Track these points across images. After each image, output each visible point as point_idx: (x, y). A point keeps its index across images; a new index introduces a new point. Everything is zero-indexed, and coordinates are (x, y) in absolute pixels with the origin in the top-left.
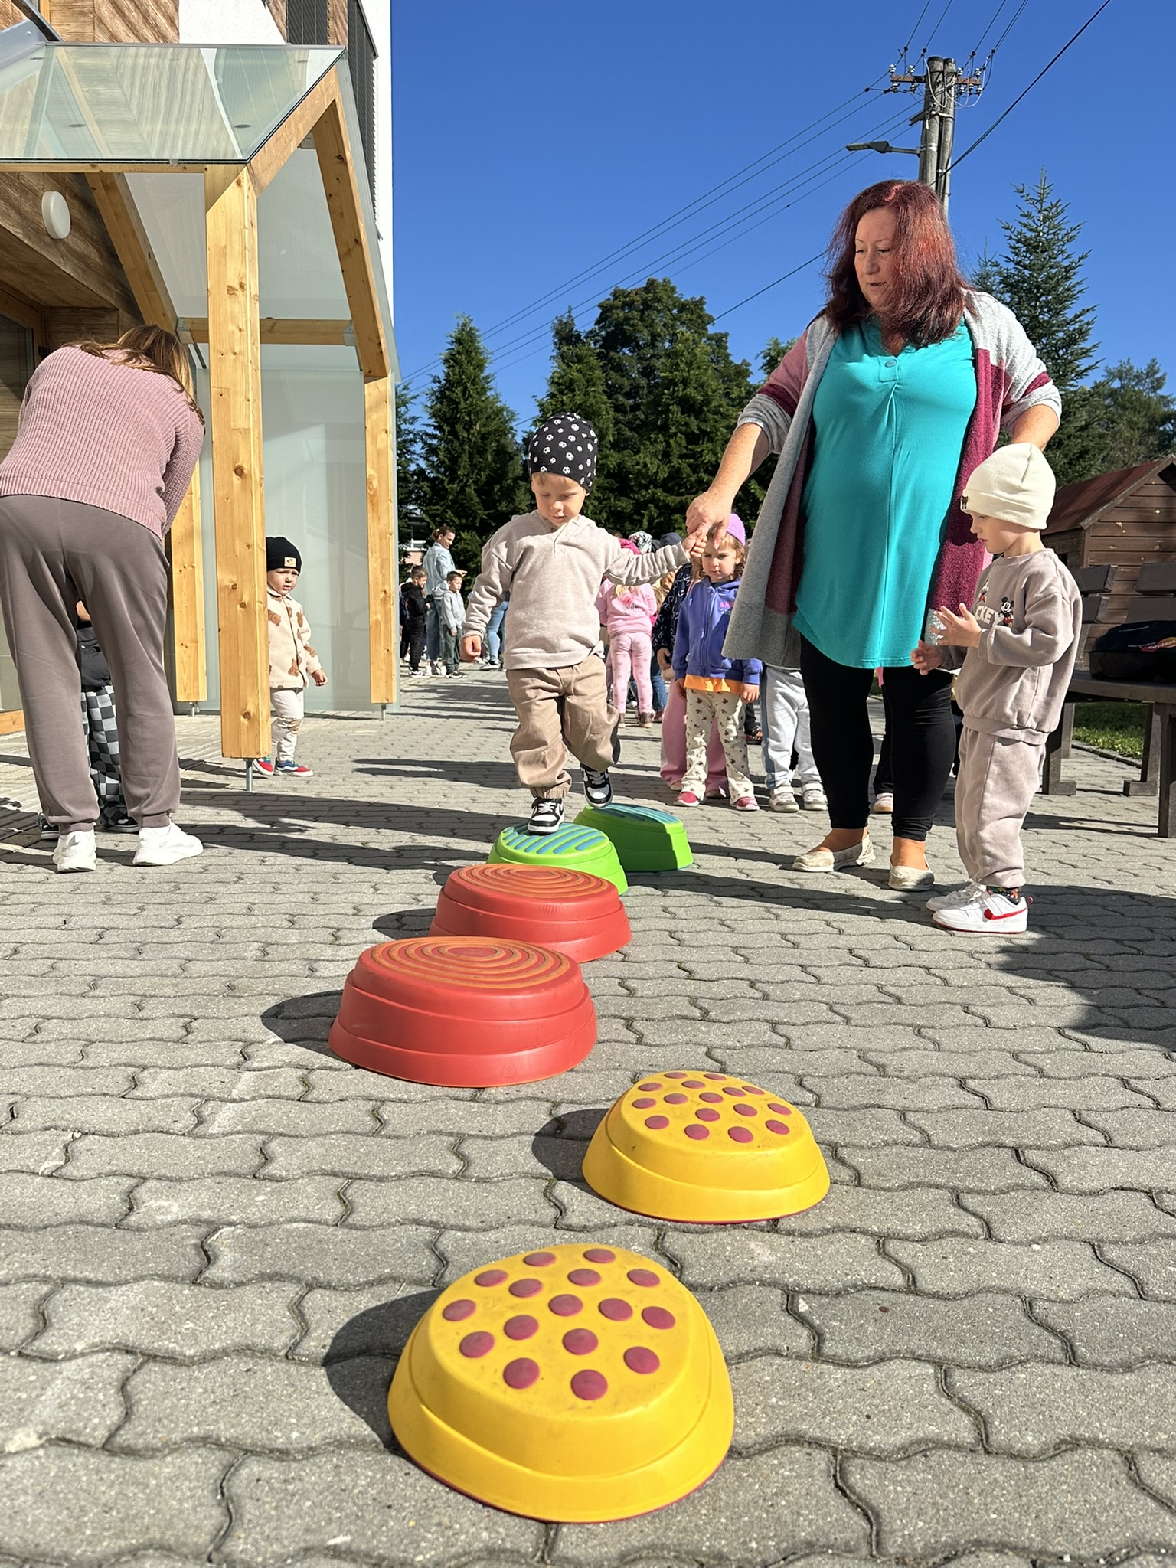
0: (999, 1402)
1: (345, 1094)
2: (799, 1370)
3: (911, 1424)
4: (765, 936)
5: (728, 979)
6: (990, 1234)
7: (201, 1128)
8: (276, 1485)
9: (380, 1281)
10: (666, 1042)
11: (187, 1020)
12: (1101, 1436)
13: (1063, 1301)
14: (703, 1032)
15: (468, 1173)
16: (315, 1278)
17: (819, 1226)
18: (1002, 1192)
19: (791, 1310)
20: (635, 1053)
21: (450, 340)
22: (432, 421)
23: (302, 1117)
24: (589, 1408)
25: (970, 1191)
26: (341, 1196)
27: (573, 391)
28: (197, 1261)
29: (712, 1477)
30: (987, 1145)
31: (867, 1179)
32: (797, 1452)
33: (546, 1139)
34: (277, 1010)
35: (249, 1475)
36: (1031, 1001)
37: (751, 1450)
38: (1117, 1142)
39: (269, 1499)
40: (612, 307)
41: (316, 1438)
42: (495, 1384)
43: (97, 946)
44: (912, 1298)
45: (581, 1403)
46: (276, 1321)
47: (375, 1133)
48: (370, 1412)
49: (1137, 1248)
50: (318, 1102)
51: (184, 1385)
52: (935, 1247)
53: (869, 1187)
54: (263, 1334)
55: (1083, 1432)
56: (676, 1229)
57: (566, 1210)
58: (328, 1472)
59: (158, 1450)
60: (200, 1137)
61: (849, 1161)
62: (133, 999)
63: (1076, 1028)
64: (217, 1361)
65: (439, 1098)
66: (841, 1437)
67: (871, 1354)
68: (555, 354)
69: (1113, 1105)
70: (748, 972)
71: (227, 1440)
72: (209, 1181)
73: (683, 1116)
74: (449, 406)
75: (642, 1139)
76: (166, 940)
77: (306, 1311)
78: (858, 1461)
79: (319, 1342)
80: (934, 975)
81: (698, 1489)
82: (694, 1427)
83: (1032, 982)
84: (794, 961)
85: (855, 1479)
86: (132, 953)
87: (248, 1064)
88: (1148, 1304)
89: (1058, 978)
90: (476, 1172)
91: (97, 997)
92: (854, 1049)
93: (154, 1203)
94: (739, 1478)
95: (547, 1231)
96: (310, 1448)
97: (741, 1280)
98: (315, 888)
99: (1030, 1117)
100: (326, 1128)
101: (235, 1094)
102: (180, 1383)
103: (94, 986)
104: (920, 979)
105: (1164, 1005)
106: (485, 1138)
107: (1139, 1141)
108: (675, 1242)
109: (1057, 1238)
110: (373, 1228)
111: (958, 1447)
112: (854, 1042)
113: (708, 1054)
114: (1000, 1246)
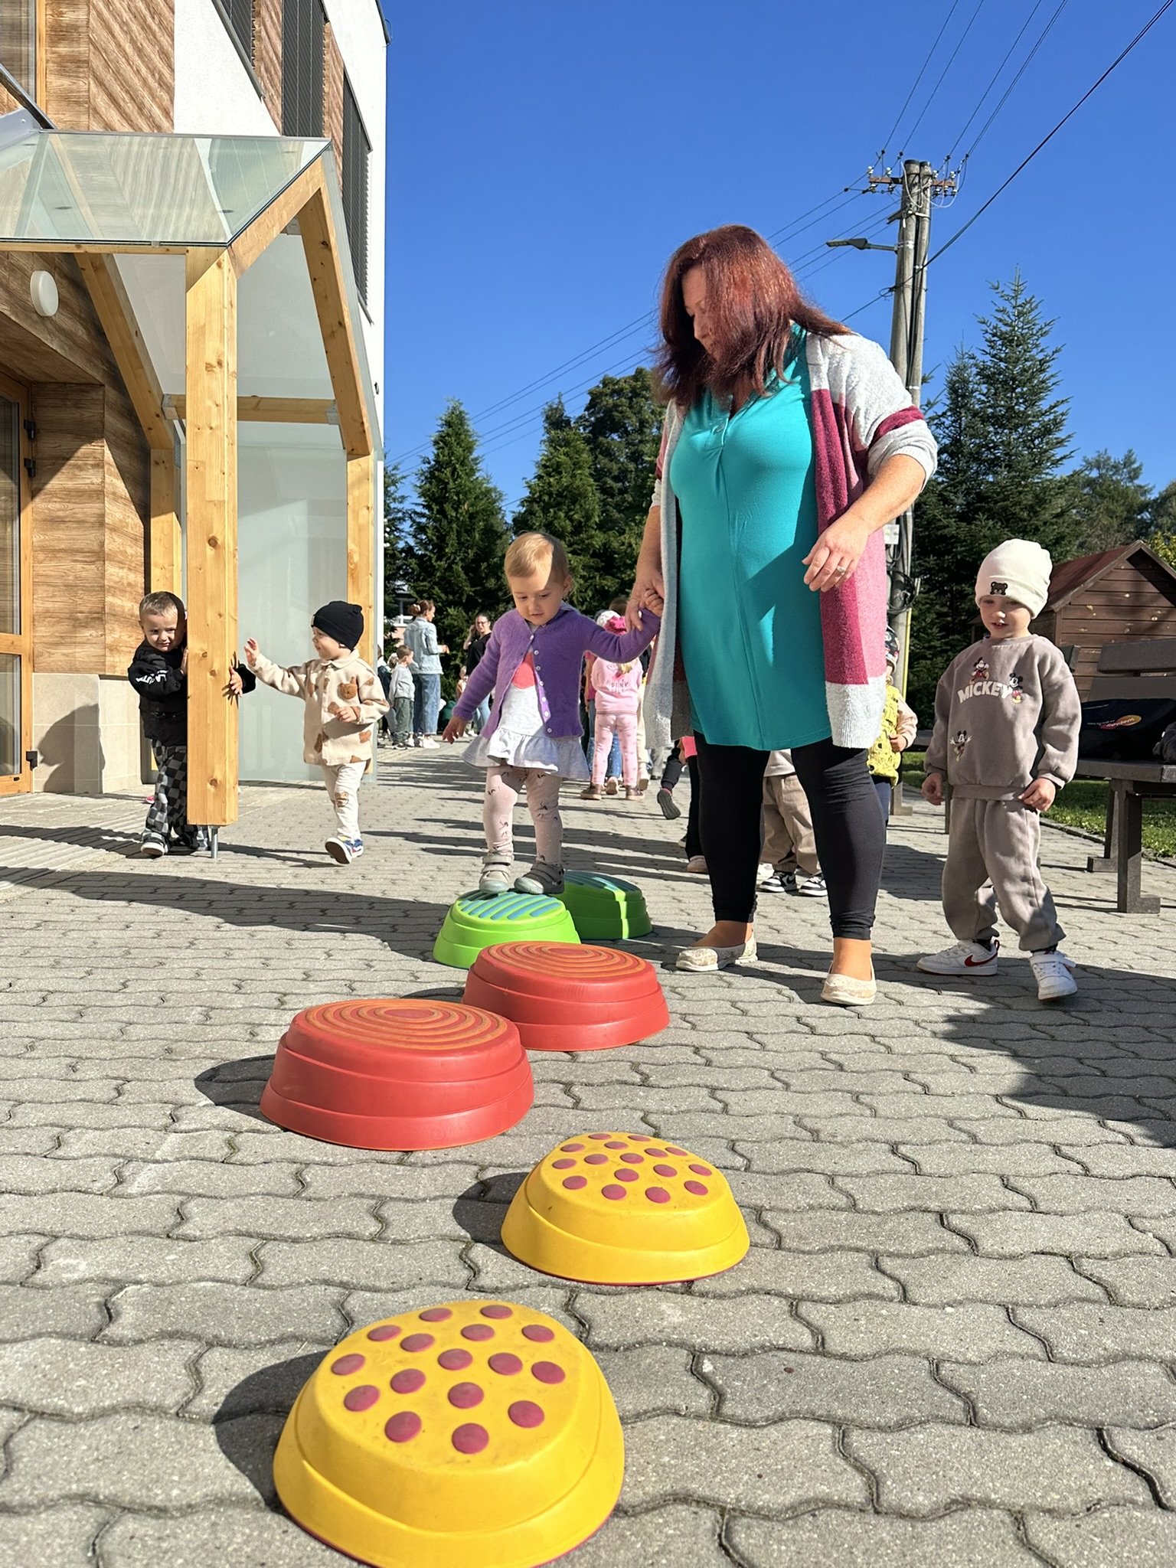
0: (893, 1462)
1: (268, 1157)
2: (696, 1430)
3: (803, 1483)
4: (715, 1004)
5: (672, 1045)
6: (905, 1297)
7: (120, 1187)
8: (150, 1542)
9: (282, 1340)
10: (603, 1107)
11: (121, 1082)
12: (993, 1496)
13: (971, 1363)
14: (641, 1097)
15: (384, 1235)
16: (216, 1337)
17: (734, 1288)
18: (923, 1256)
19: (695, 1371)
20: (570, 1117)
21: (440, 422)
22: (421, 500)
23: (223, 1178)
24: (468, 1461)
25: (890, 1255)
26: (253, 1257)
27: (560, 473)
28: (97, 1318)
29: (593, 1535)
30: (913, 1209)
31: (787, 1243)
32: (683, 1511)
33: (469, 1202)
34: (213, 1073)
35: (123, 1533)
36: (972, 1069)
37: (638, 1509)
38: (1043, 1207)
39: (140, 1557)
40: (602, 394)
41: (197, 1496)
42: (377, 1438)
43: (39, 1009)
44: (818, 1359)
45: (461, 1457)
46: (171, 1379)
47: (296, 1195)
48: (256, 1469)
49: (1051, 1311)
50: (242, 1164)
51: (68, 1442)
52: (848, 1308)
53: (789, 1250)
54: (156, 1391)
55: (976, 1492)
56: (589, 1291)
57: (479, 1271)
58: (205, 1529)
59: (33, 1507)
60: (118, 1196)
61: (772, 1225)
62: (69, 1061)
63: (1017, 1095)
64: (105, 1418)
65: (366, 1161)
66: (729, 1496)
67: (771, 1414)
68: (545, 438)
69: (1042, 1170)
70: (694, 1038)
71: (106, 1497)
72: (122, 1240)
73: (602, 1176)
74: (437, 486)
75: (558, 1199)
76: (110, 1003)
77: (202, 1370)
78: (745, 1521)
79: (211, 1400)
80: (879, 1043)
81: (578, 1548)
82: (577, 1483)
83: (975, 1051)
84: (741, 1028)
85: (740, 1538)
86: (73, 1016)
87: (177, 1126)
88: (1056, 1366)
89: (1002, 1048)
90: (392, 1234)
91: (33, 1059)
92: (791, 1114)
93: (62, 1262)
94: (622, 1536)
95: (458, 1292)
96: (190, 1506)
97: (648, 1341)
98: (266, 953)
99: (957, 1183)
100: (246, 1190)
101: (158, 1155)
102: (64, 1440)
103: (32, 1048)
104: (864, 1047)
105: (1104, 1074)
106: (407, 1200)
107: (1064, 1206)
108: (586, 1303)
109: (973, 1301)
110: (281, 1288)
111: (848, 1507)
112: (792, 1108)
113: (644, 1119)
114: (913, 1308)
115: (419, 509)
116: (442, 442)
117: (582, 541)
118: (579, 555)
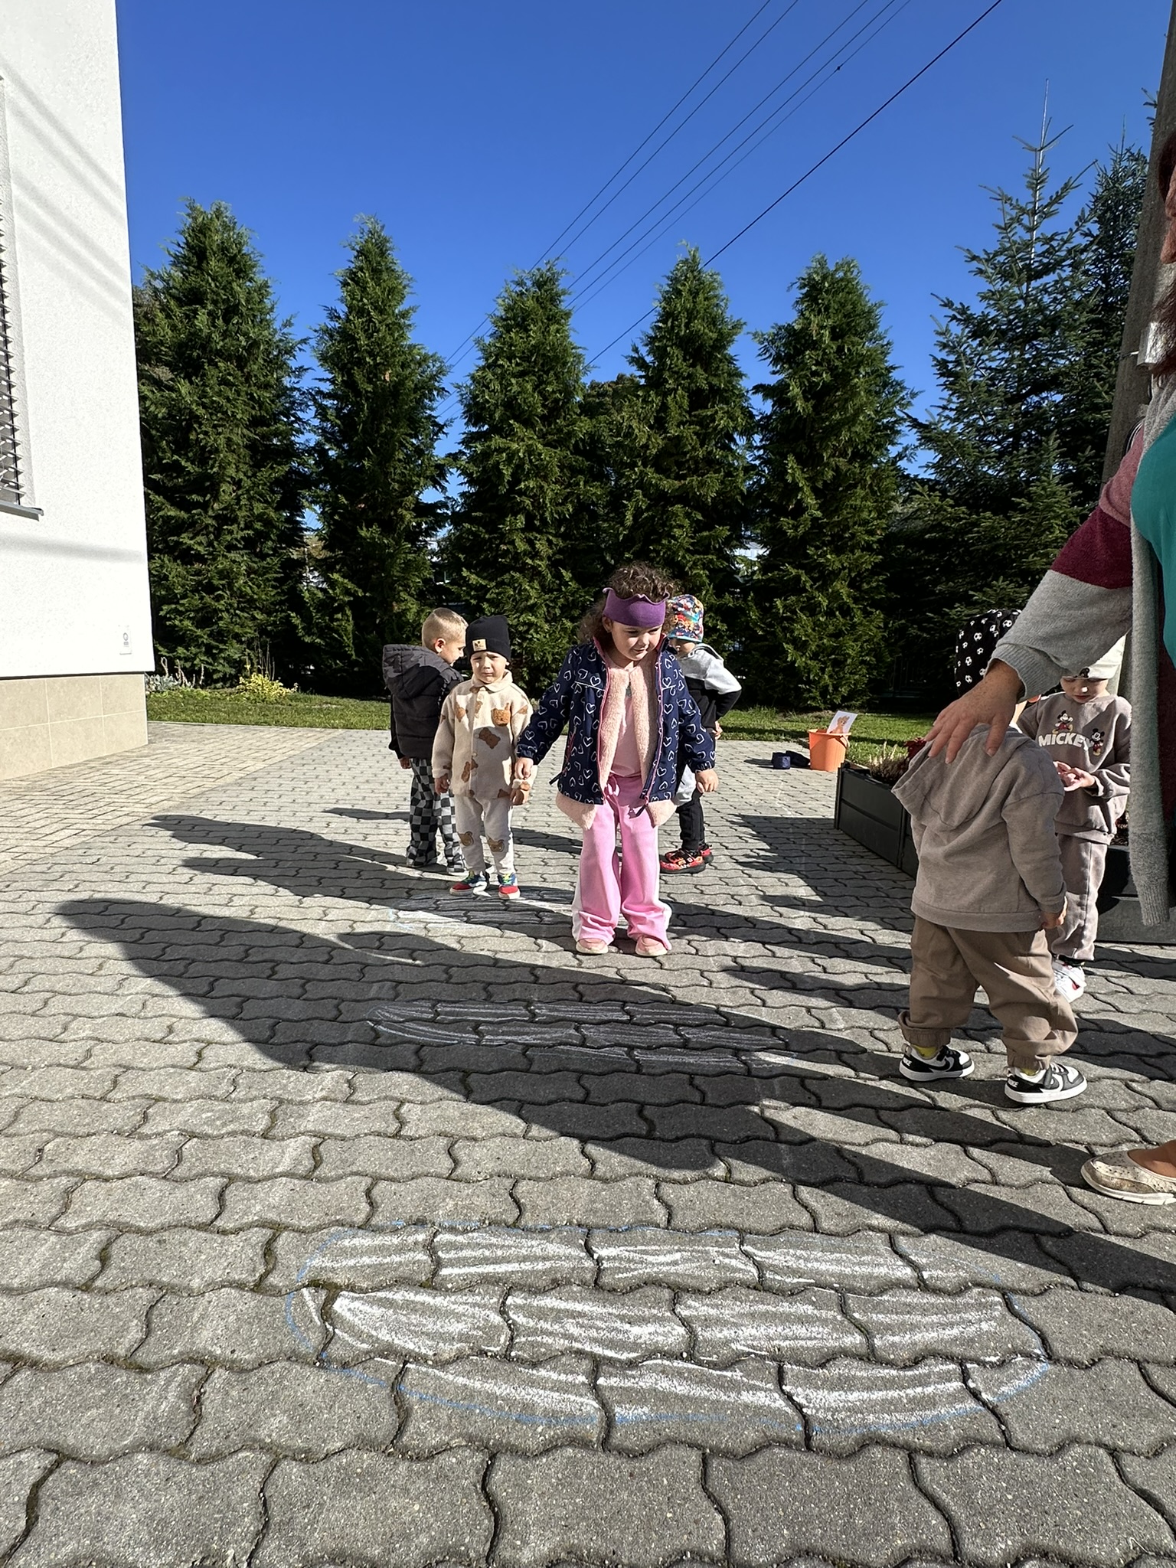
115: (327, 387)
116: (353, 279)
117: (560, 430)
118: (556, 448)
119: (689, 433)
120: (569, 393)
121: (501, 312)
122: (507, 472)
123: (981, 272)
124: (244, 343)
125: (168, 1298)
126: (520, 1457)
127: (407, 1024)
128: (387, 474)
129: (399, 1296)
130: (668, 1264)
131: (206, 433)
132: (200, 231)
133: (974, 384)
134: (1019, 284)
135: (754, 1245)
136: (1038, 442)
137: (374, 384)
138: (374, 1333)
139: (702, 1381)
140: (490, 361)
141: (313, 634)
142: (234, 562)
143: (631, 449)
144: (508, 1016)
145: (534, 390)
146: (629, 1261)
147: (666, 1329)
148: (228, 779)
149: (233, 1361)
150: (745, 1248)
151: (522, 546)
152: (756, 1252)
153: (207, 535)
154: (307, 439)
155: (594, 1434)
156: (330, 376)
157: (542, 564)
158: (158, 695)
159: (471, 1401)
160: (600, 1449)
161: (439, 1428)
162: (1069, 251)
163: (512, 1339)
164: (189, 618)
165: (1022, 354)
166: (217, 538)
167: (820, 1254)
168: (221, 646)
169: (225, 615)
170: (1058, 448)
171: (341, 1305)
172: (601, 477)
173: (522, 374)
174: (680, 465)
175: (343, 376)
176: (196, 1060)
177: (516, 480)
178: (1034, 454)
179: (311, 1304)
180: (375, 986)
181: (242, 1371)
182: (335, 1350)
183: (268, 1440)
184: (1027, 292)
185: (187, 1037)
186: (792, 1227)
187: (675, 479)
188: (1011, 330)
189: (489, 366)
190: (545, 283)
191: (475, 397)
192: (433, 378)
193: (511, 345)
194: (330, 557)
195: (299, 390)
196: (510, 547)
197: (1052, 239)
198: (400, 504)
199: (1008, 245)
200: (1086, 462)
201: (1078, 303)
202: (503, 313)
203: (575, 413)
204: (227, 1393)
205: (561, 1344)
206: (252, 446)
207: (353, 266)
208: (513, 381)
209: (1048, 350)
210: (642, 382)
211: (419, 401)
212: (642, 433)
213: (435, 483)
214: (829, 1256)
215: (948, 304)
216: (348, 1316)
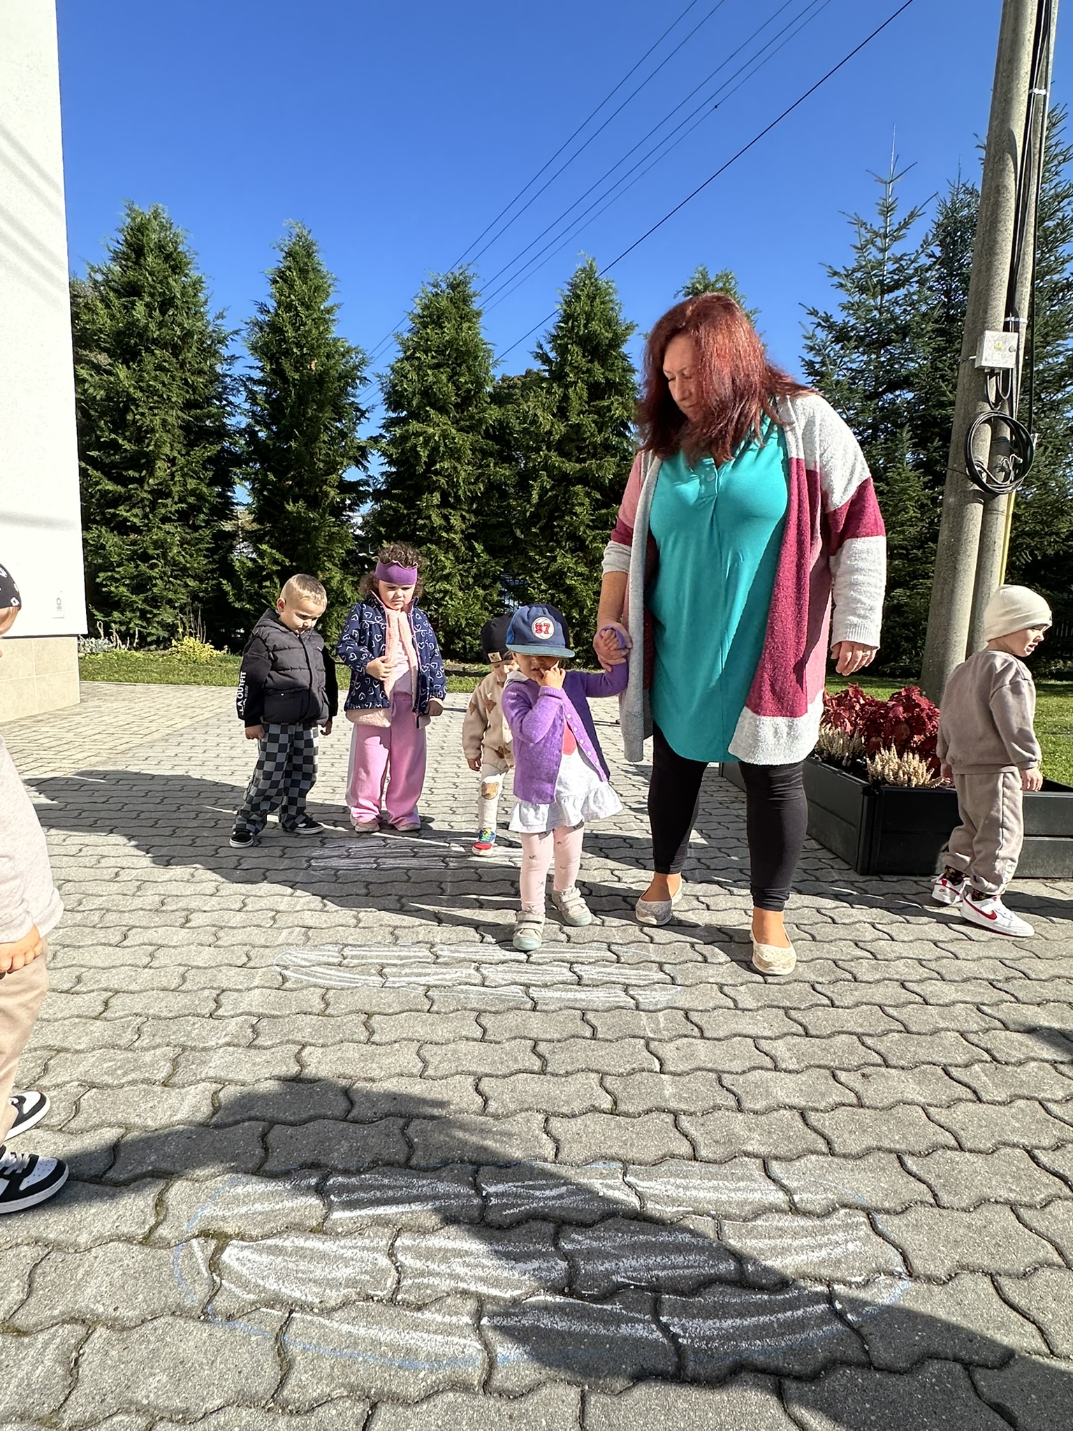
21: (280, 254)
119: (588, 421)
120: (480, 384)
121: (419, 311)
122: (424, 454)
123: (841, 285)
124: (179, 333)
125: (53, 1255)
126: (401, 1405)
127: (313, 968)
128: (312, 455)
129: (288, 1242)
130: (554, 1198)
131: (143, 414)
132: (139, 230)
133: (838, 382)
134: (874, 297)
135: (636, 1176)
136: (894, 434)
137: (301, 372)
138: (261, 1282)
139: (583, 1315)
140: (408, 354)
141: (243, 600)
142: (168, 533)
143: (536, 435)
144: (410, 958)
145: (449, 380)
146: (517, 1196)
147: (549, 1265)
148: (156, 736)
149: (116, 1319)
150: (628, 1179)
151: (437, 521)
152: (639, 1183)
153: (143, 508)
154: (238, 422)
155: (476, 1375)
156: (260, 364)
157: (456, 538)
158: (93, 657)
159: (355, 1348)
160: (481, 1392)
161: (321, 1379)
162: (916, 270)
163: (399, 1282)
164: (124, 585)
165: (878, 357)
166: (152, 511)
167: (699, 1182)
168: (155, 611)
169: (159, 582)
170: (911, 439)
171: (230, 1256)
172: (509, 459)
173: (437, 366)
174: (580, 450)
175: (271, 365)
176: (102, 1009)
177: (432, 462)
178: (890, 444)
179: (199, 1254)
180: (285, 932)
181: (124, 1329)
182: (221, 1303)
183: (145, 1402)
184: (881, 304)
185: (96, 987)
186: (673, 1156)
187: (576, 462)
188: (868, 336)
189: (407, 359)
190: (458, 285)
191: (394, 386)
192: (356, 368)
193: (427, 340)
194: (259, 530)
195: (231, 376)
196: (427, 521)
197: (901, 259)
198: (325, 482)
199: (864, 263)
200: (934, 451)
201: (924, 315)
202: (420, 311)
203: (486, 402)
204: (107, 1353)
205: (446, 1285)
206: (186, 428)
207: (281, 265)
208: (430, 372)
209: (901, 354)
210: (547, 374)
211: (343, 390)
212: (546, 420)
213: (358, 463)
214: (707, 1184)
215: (814, 313)
216: (236, 1266)
